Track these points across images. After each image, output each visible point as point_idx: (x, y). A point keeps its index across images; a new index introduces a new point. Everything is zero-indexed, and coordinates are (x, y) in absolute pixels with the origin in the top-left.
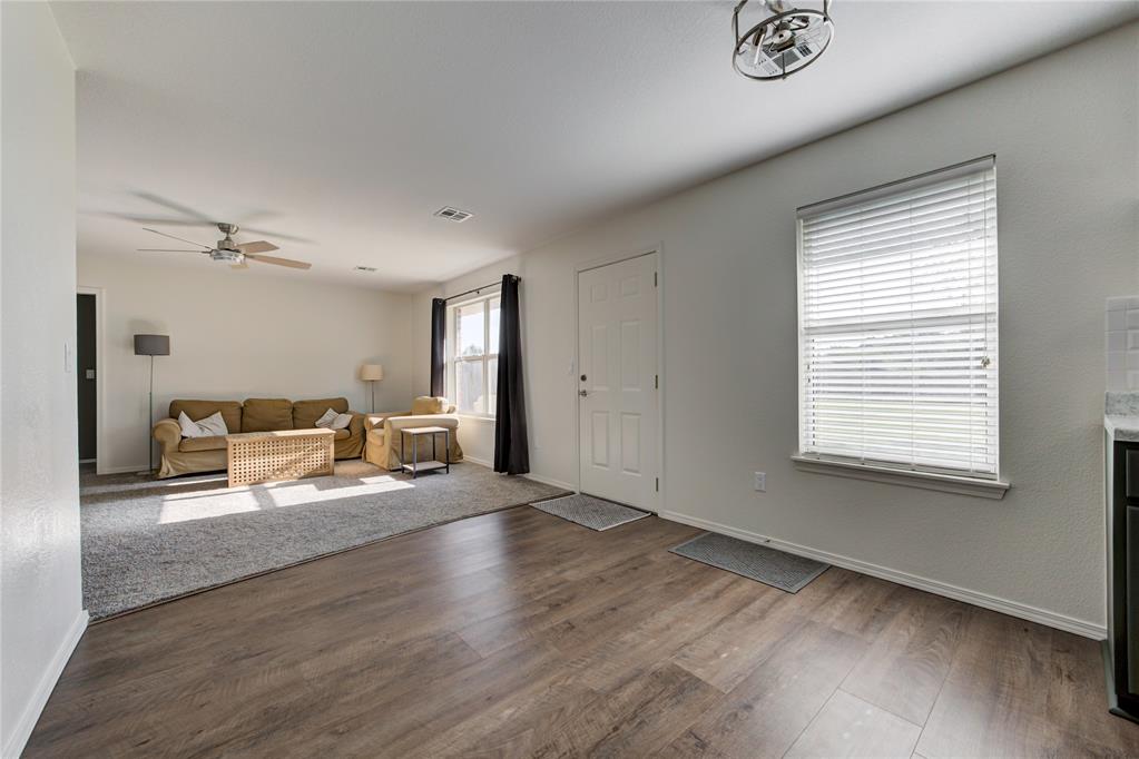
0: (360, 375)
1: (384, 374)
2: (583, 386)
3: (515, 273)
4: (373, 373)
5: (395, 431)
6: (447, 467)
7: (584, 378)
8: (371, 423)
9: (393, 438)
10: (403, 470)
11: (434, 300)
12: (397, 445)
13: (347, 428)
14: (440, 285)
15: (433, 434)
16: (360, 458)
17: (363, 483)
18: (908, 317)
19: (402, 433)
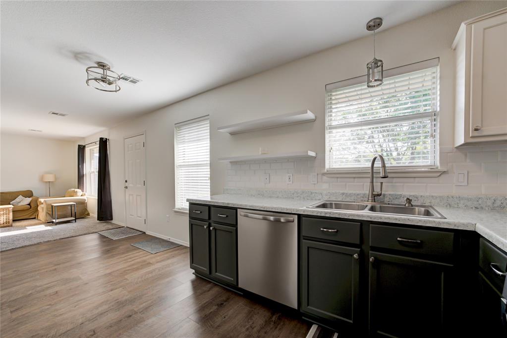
0: (42, 179)
1: (56, 179)
2: (127, 184)
3: (105, 136)
4: (50, 178)
5: (48, 205)
6: (75, 220)
7: (126, 181)
8: (40, 202)
9: (47, 208)
10: (53, 222)
11: (79, 145)
12: (50, 211)
13: (29, 204)
14: (83, 138)
15: (71, 205)
16: (35, 218)
17: (26, 229)
18: (196, 163)
19: (52, 206)
